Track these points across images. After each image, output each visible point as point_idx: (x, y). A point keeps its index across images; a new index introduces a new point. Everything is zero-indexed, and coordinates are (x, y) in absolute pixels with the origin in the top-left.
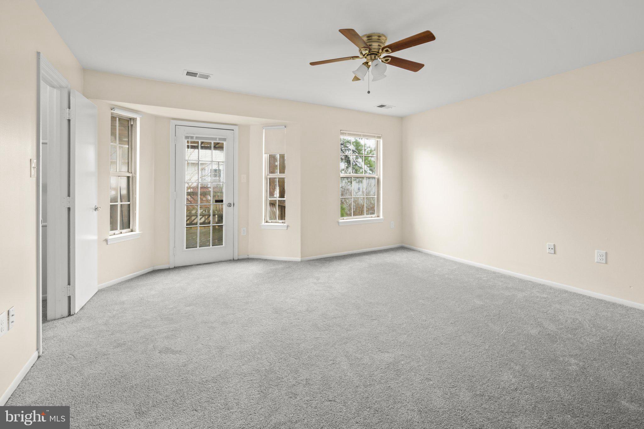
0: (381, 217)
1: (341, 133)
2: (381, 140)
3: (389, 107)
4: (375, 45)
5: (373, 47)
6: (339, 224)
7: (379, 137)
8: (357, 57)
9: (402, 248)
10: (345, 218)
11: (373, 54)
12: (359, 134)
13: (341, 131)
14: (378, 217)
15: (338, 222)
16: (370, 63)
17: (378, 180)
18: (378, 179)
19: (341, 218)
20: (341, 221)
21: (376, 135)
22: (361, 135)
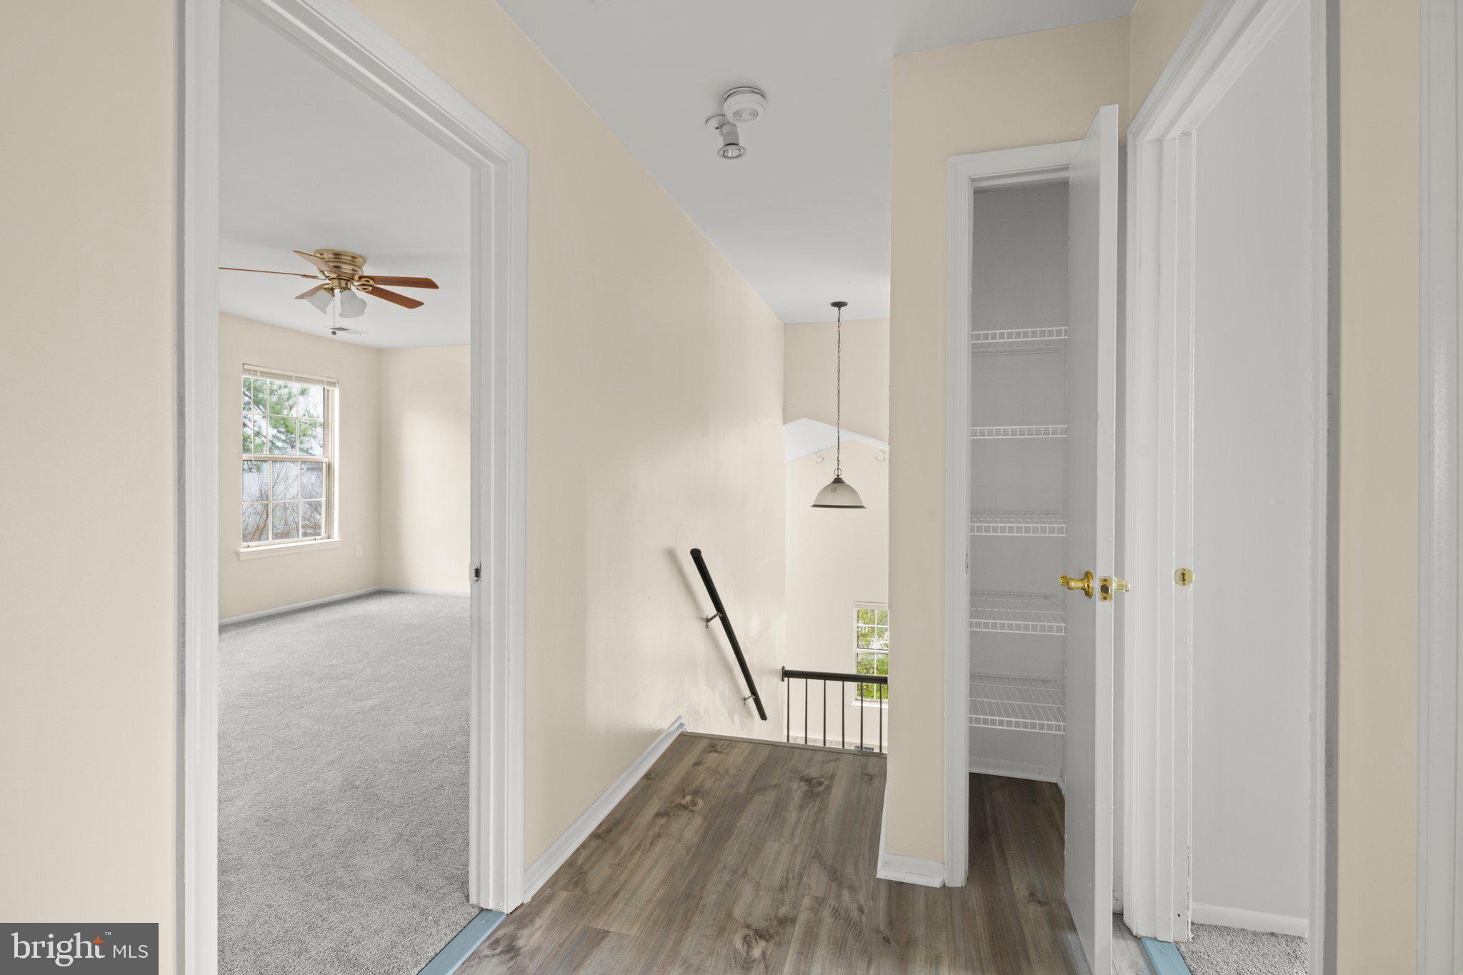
0: (336, 536)
1: (244, 369)
2: (337, 391)
3: (353, 333)
4: (347, 269)
5: (343, 270)
6: (239, 557)
7: (333, 384)
8: (314, 277)
9: (380, 593)
10: (252, 544)
11: (344, 281)
12: (287, 374)
13: (246, 367)
14: (328, 538)
15: (238, 554)
16: (337, 291)
17: (329, 467)
18: (329, 464)
19: (243, 544)
20: (243, 550)
21: (326, 379)
22: (291, 377)
